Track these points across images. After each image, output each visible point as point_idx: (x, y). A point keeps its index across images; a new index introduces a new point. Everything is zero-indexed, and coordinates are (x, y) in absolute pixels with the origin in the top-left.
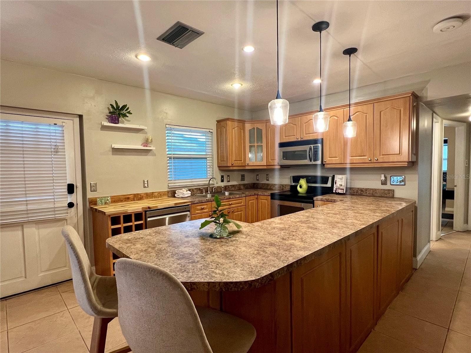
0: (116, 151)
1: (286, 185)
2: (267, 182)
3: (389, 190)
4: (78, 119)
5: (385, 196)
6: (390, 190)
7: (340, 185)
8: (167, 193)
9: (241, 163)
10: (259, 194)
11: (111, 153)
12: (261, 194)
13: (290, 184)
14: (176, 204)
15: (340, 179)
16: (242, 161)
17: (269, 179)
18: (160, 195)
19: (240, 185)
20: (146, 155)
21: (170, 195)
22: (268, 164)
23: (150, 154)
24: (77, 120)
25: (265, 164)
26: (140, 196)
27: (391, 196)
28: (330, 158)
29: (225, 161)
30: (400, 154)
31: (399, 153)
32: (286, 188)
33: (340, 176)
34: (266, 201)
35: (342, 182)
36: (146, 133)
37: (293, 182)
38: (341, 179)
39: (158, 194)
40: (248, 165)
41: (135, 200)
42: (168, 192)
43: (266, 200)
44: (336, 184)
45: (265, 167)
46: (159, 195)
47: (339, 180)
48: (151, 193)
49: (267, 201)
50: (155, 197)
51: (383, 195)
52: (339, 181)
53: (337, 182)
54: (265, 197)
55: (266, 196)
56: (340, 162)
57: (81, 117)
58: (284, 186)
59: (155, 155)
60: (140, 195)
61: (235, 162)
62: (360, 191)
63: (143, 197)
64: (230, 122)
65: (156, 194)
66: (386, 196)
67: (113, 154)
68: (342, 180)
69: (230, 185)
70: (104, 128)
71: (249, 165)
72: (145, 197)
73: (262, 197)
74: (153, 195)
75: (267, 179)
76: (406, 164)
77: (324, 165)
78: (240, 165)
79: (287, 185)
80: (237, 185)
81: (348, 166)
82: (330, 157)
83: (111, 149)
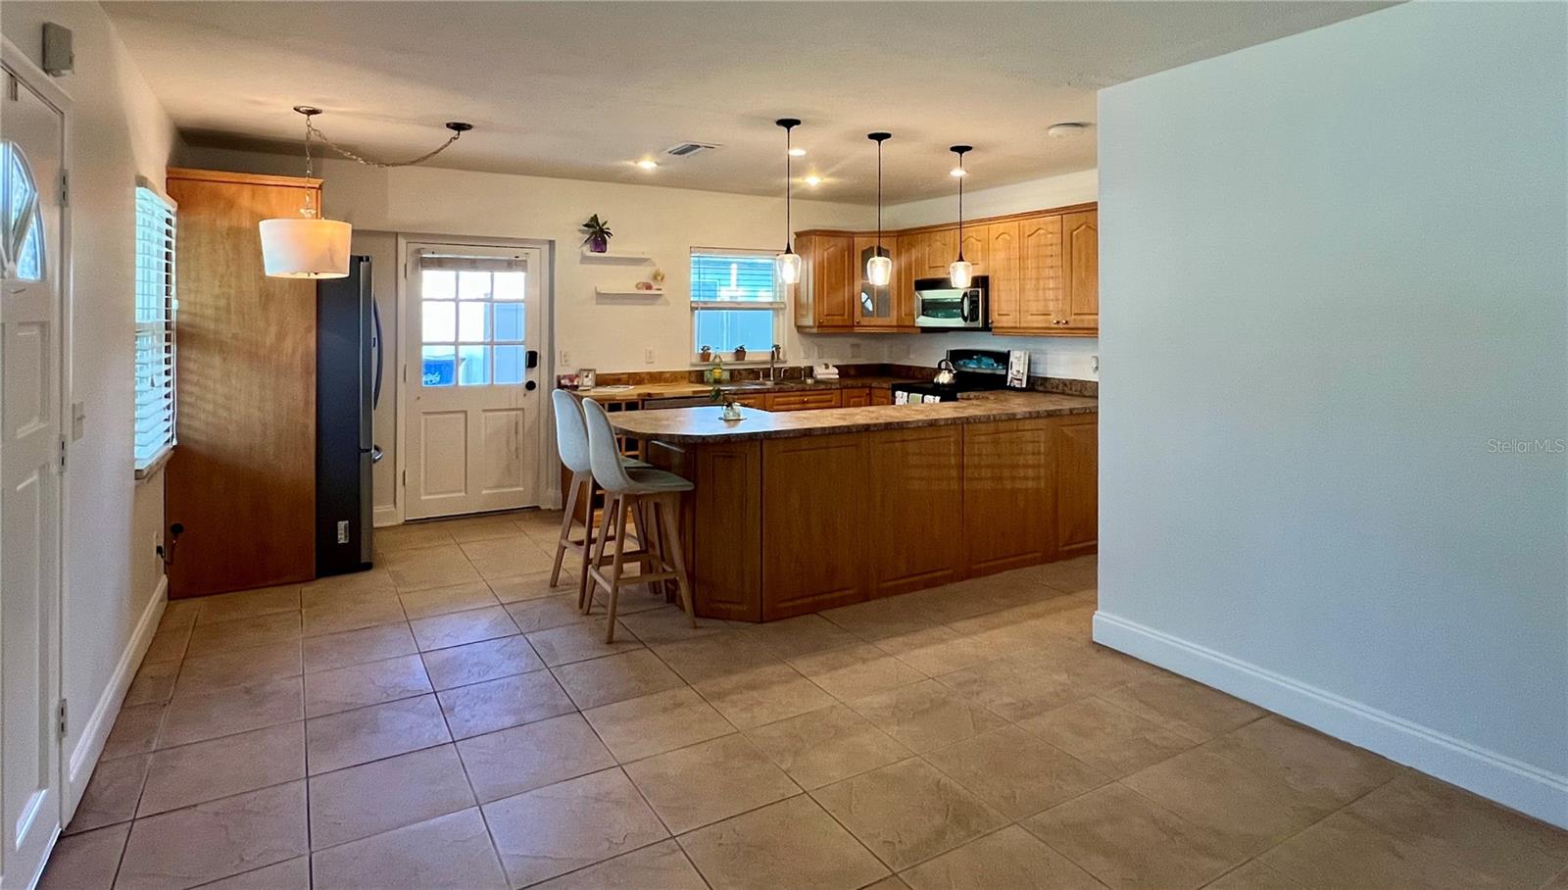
0: (602, 297)
4: (548, 246)
7: (1017, 371)
8: (687, 375)
9: (844, 320)
11: (594, 301)
14: (694, 392)
15: (1019, 358)
16: (843, 315)
18: (675, 378)
19: (849, 366)
20: (653, 304)
21: (693, 379)
22: (900, 324)
23: (659, 302)
24: (546, 248)
25: (895, 324)
26: (637, 378)
33: (1020, 352)
34: (885, 400)
35: (1020, 365)
36: (654, 265)
39: (671, 377)
40: (858, 324)
41: (632, 383)
42: (690, 372)
43: (884, 398)
44: (1011, 369)
45: (895, 330)
47: (1018, 361)
48: (660, 374)
49: (887, 401)
50: (666, 381)
52: (1017, 364)
53: (1013, 365)
56: (1016, 326)
57: (552, 243)
59: (665, 304)
60: (639, 376)
61: (828, 317)
63: (644, 379)
65: (668, 375)
67: (597, 304)
68: (1022, 359)
70: (585, 259)
71: (861, 324)
72: (649, 380)
73: (880, 392)
74: (664, 378)
77: (990, 329)
78: (840, 323)
82: (999, 313)
83: (594, 295)
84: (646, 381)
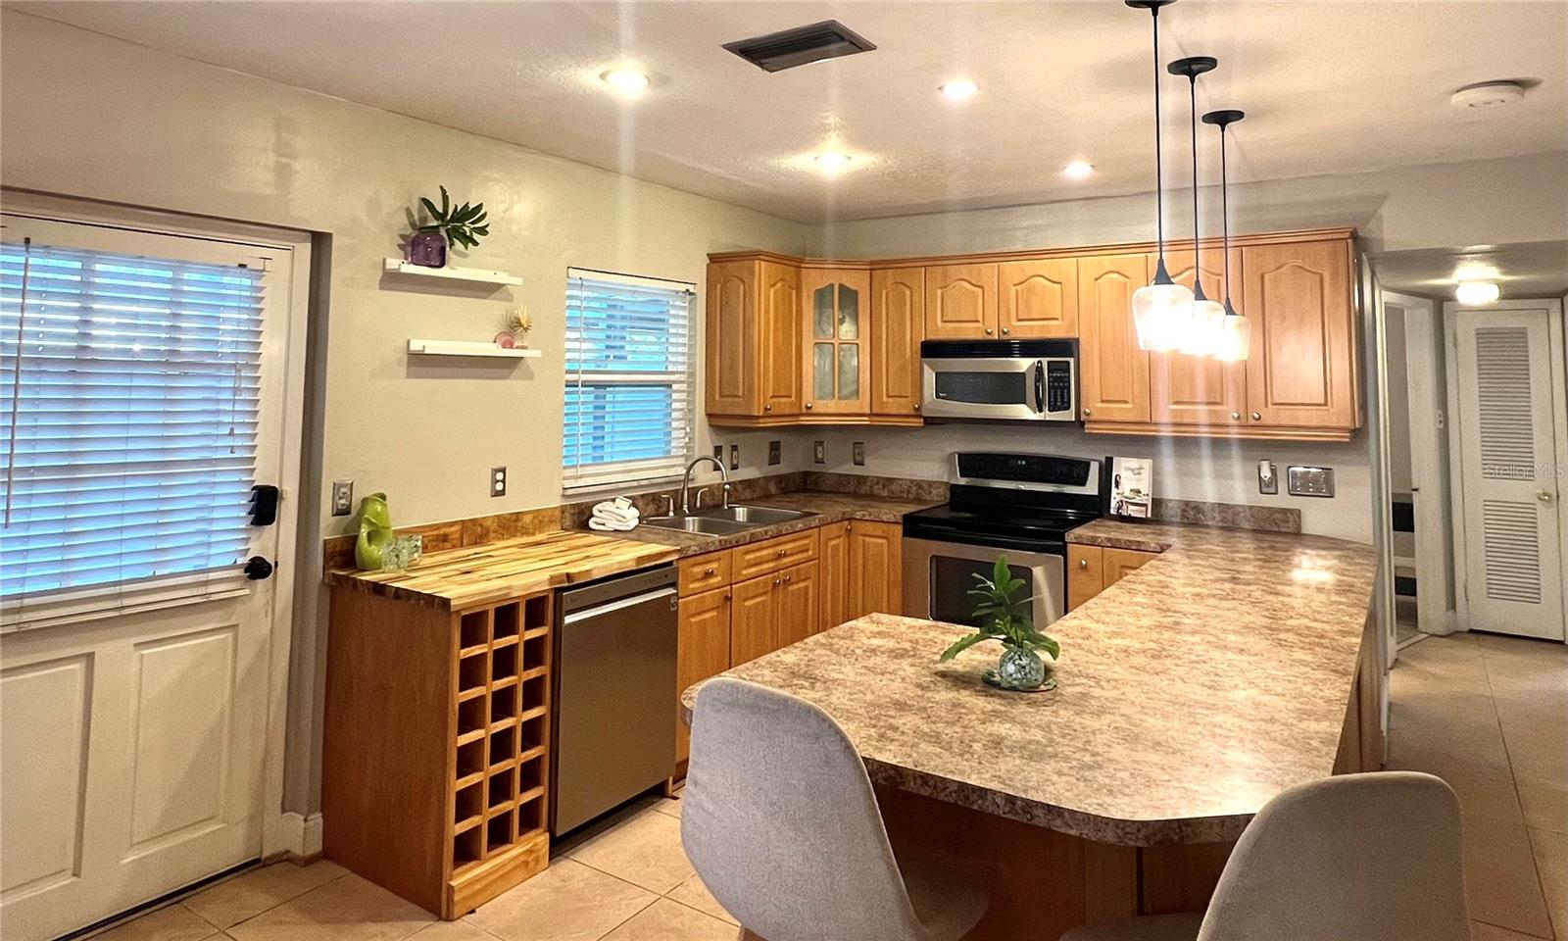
0: (422, 363)
1: (931, 484)
2: (858, 471)
3: (1284, 511)
4: (310, 245)
5: (1273, 529)
6: (1288, 510)
7: (1131, 490)
8: (558, 514)
9: (790, 403)
10: (858, 515)
11: (403, 370)
12: (864, 515)
13: (945, 480)
14: (640, 559)
15: (1133, 470)
16: (790, 397)
17: (866, 461)
18: (541, 521)
19: (767, 479)
21: (568, 523)
22: (874, 411)
24: (305, 250)
25: (866, 411)
26: (479, 530)
27: (1291, 530)
28: (1102, 401)
29: (739, 397)
30: (1326, 404)
31: (1322, 402)
32: (931, 493)
33: (1133, 463)
34: (884, 541)
35: (1139, 480)
36: (509, 298)
37: (961, 476)
38: (1138, 472)
39: (532, 521)
40: (809, 411)
41: (465, 542)
42: (562, 508)
43: (883, 538)
44: (1117, 486)
45: (865, 421)
46: (537, 521)
47: (1129, 474)
48: (514, 517)
49: (889, 542)
50: (524, 531)
51: (1267, 526)
52: (1129, 479)
53: (1122, 481)
54: (879, 529)
55: (883, 526)
56: (1138, 419)
57: (320, 241)
58: (925, 485)
59: (530, 376)
60: (481, 525)
61: (775, 400)
62: (1192, 513)
63: (488, 531)
64: (763, 263)
65: (527, 519)
66: (1276, 529)
67: (409, 376)
68: (1140, 474)
69: (740, 482)
70: (392, 280)
71: (814, 410)
72: (495, 532)
73: (869, 528)
74: (520, 524)
75: (858, 458)
76: (1345, 436)
77: (1082, 424)
78: (787, 411)
79: (934, 482)
80: (759, 479)
81: (1166, 432)
82: (1104, 398)
83: (406, 357)
84: (492, 535)
